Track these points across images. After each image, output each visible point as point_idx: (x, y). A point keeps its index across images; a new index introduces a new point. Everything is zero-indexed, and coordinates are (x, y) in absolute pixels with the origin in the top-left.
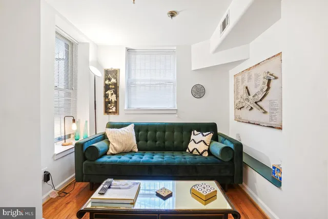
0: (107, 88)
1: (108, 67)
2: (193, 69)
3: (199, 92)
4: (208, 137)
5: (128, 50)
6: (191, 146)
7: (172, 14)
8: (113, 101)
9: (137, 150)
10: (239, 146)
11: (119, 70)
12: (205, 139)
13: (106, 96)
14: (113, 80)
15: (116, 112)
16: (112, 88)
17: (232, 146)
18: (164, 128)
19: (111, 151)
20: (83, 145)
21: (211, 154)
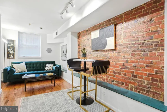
0: (8, 48)
1: (9, 39)
3: (49, 51)
4: (52, 65)
5: (19, 32)
8: (12, 53)
9: (27, 71)
10: (60, 66)
11: (15, 40)
13: (8, 51)
14: (12, 45)
15: (14, 58)
16: (11, 48)
18: (37, 63)
19: (16, 72)
20: (7, 69)
21: (53, 70)
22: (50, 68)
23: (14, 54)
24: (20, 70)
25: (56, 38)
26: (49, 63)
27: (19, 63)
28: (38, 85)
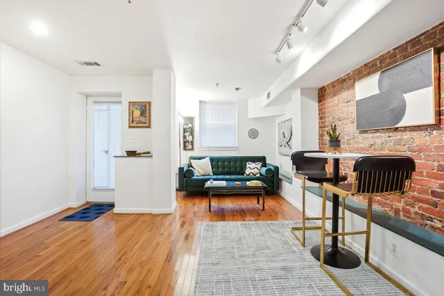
0: (185, 131)
1: (187, 115)
2: (250, 117)
3: (254, 134)
4: (259, 165)
6: (248, 171)
7: (237, 89)
8: (190, 140)
9: (212, 174)
10: (277, 168)
11: (194, 117)
12: (256, 166)
13: (184, 137)
14: (190, 125)
15: (192, 149)
16: (189, 131)
17: (273, 168)
18: (230, 160)
19: (196, 174)
20: (183, 168)
21: (261, 175)
22: (255, 171)
23: (192, 143)
24: (202, 172)
25: (268, 105)
26: (254, 159)
27: (200, 158)
28: (232, 203)
